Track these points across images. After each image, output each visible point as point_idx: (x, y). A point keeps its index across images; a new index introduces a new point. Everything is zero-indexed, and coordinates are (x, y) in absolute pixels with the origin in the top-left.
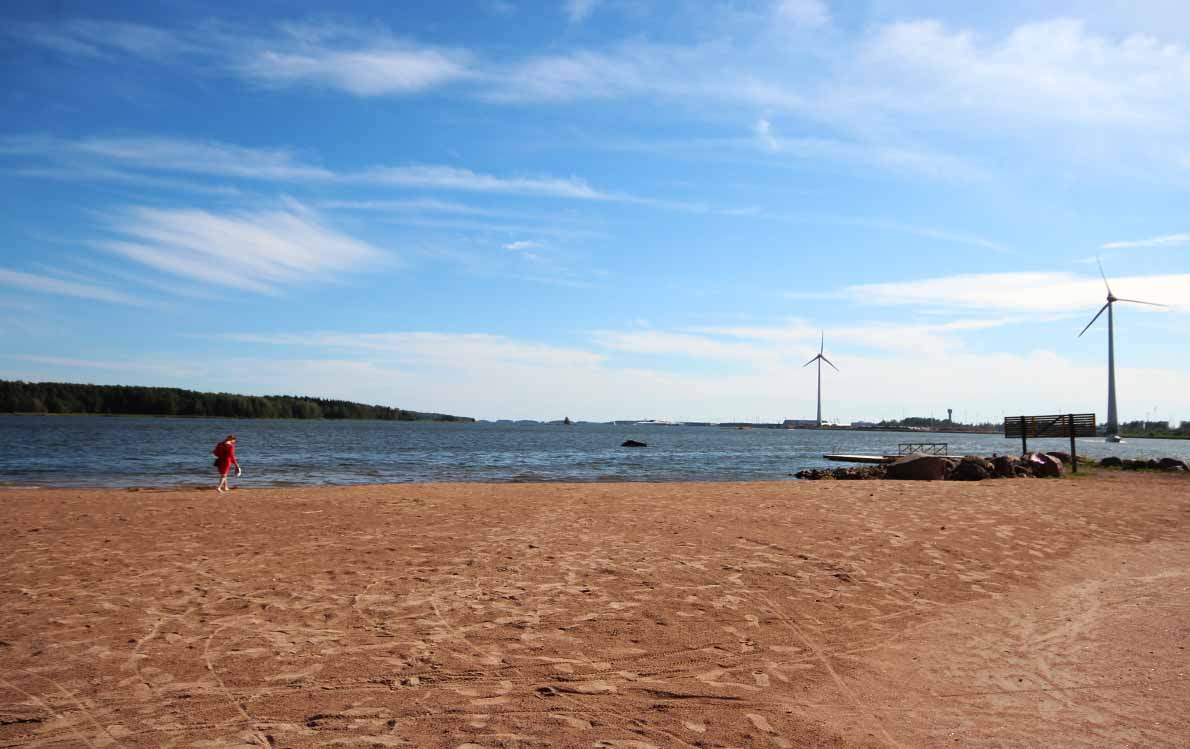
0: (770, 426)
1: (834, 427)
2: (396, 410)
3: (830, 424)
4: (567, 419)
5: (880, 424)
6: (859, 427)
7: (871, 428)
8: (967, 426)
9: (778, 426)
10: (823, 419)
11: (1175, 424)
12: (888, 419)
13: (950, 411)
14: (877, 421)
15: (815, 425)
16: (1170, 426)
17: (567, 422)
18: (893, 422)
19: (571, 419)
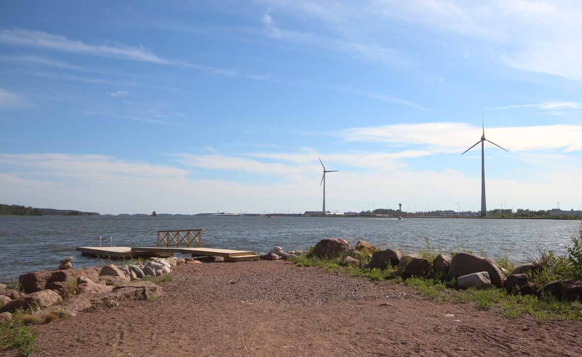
0: (295, 215)
1: (335, 216)
2: (29, 208)
3: (332, 214)
4: (154, 212)
5: (361, 213)
6: (349, 215)
7: (355, 215)
8: (409, 213)
9: (300, 215)
10: (326, 210)
11: (515, 211)
12: (365, 210)
13: (400, 205)
14: (359, 211)
15: (322, 215)
16: (513, 211)
17: (154, 214)
18: (369, 212)
19: (157, 213)
